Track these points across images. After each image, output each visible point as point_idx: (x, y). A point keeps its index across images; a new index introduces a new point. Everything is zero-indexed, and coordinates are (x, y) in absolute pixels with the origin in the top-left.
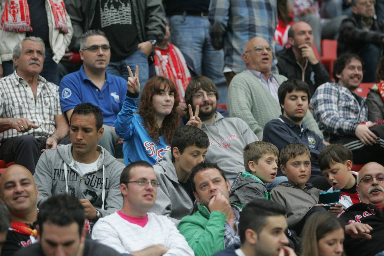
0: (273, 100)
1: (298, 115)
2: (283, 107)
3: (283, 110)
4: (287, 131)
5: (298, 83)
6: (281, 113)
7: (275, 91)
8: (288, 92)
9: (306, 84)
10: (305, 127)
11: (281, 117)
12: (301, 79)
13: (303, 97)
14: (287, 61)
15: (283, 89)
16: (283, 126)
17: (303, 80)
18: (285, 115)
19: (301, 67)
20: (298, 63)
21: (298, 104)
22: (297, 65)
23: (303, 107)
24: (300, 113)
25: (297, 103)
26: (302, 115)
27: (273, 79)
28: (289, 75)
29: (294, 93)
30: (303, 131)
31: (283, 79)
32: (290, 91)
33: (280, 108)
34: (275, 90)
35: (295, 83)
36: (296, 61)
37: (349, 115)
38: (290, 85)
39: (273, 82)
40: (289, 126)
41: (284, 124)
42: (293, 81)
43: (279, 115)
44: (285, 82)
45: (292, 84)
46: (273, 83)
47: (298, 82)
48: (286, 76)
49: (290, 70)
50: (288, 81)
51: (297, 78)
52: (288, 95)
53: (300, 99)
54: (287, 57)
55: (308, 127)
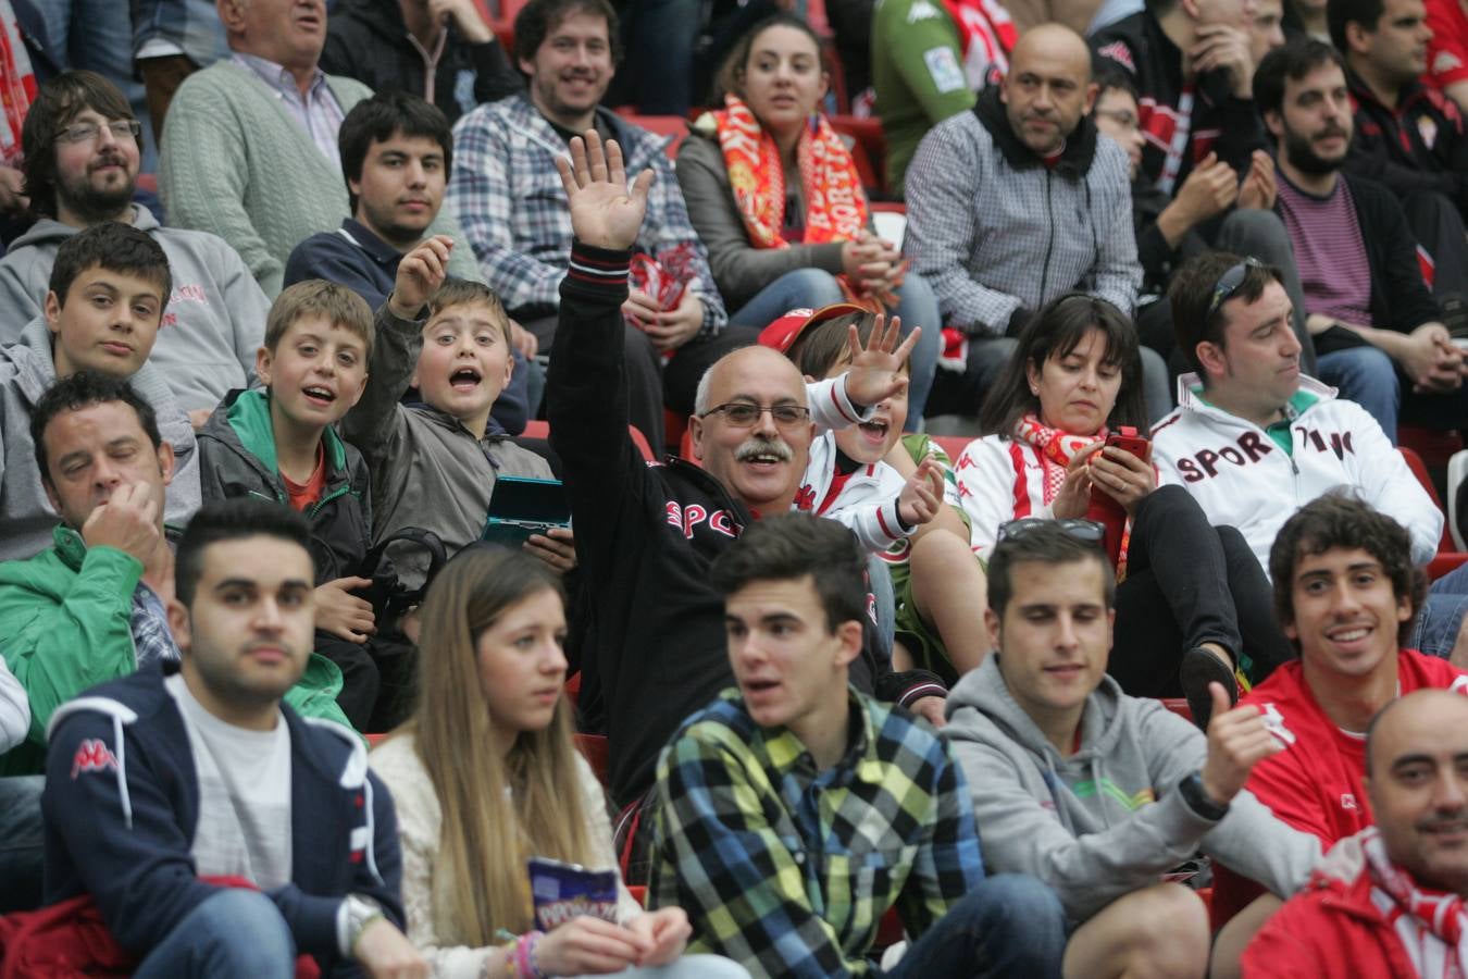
0: (321, 164)
1: (408, 220)
2: (356, 190)
3: (354, 201)
4: (368, 275)
5: (412, 110)
6: (346, 212)
7: (328, 134)
8: (374, 139)
9: (440, 113)
11: (349, 225)
12: (422, 93)
13: (429, 157)
14: (372, 29)
15: (358, 128)
16: (351, 256)
17: (430, 97)
18: (363, 219)
19: (424, 52)
20: (411, 37)
21: (410, 183)
22: (409, 45)
23: (427, 192)
24: (415, 212)
25: (407, 179)
26: (422, 220)
27: (325, 92)
28: (380, 79)
29: (397, 143)
31: (354, 92)
32: (384, 134)
33: (346, 196)
34: (331, 130)
35: (403, 110)
36: (405, 30)
38: (383, 115)
39: (322, 101)
40: (374, 258)
41: (356, 251)
42: (393, 100)
43: (342, 219)
44: (365, 103)
45: (389, 110)
46: (322, 106)
47: (411, 104)
48: (370, 83)
49: (384, 61)
50: (374, 98)
51: (408, 90)
52: (376, 149)
53: (416, 165)
54: (374, 16)
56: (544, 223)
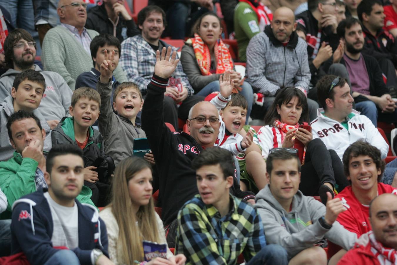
0: (85, 53)
2: (95, 60)
3: (94, 63)
5: (110, 38)
6: (92, 66)
7: (87, 45)
8: (100, 47)
9: (117, 39)
10: (115, 80)
11: (93, 70)
12: (112, 34)
14: (99, 17)
15: (95, 43)
17: (115, 35)
18: (97, 68)
19: (113, 22)
20: (110, 19)
27: (86, 34)
28: (101, 30)
29: (106, 48)
30: (114, 83)
31: (94, 34)
32: (102, 45)
33: (92, 62)
34: (88, 44)
35: (107, 38)
36: (108, 17)
37: (149, 69)
38: (102, 40)
39: (86, 36)
41: (95, 77)
42: (105, 36)
43: (91, 68)
44: (97, 37)
45: (104, 39)
46: (86, 38)
47: (110, 37)
48: (99, 32)
49: (102, 25)
50: (100, 35)
51: (109, 33)
52: (100, 49)
54: (99, 13)
55: (118, 80)
56: (146, 69)
